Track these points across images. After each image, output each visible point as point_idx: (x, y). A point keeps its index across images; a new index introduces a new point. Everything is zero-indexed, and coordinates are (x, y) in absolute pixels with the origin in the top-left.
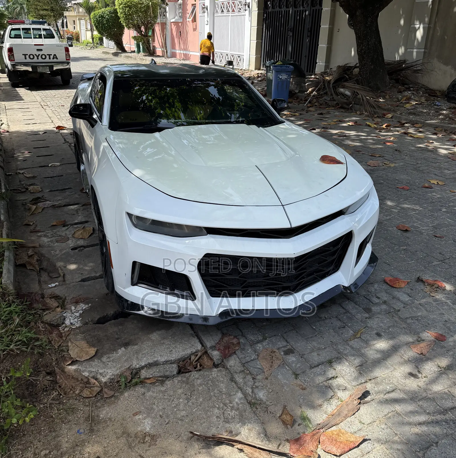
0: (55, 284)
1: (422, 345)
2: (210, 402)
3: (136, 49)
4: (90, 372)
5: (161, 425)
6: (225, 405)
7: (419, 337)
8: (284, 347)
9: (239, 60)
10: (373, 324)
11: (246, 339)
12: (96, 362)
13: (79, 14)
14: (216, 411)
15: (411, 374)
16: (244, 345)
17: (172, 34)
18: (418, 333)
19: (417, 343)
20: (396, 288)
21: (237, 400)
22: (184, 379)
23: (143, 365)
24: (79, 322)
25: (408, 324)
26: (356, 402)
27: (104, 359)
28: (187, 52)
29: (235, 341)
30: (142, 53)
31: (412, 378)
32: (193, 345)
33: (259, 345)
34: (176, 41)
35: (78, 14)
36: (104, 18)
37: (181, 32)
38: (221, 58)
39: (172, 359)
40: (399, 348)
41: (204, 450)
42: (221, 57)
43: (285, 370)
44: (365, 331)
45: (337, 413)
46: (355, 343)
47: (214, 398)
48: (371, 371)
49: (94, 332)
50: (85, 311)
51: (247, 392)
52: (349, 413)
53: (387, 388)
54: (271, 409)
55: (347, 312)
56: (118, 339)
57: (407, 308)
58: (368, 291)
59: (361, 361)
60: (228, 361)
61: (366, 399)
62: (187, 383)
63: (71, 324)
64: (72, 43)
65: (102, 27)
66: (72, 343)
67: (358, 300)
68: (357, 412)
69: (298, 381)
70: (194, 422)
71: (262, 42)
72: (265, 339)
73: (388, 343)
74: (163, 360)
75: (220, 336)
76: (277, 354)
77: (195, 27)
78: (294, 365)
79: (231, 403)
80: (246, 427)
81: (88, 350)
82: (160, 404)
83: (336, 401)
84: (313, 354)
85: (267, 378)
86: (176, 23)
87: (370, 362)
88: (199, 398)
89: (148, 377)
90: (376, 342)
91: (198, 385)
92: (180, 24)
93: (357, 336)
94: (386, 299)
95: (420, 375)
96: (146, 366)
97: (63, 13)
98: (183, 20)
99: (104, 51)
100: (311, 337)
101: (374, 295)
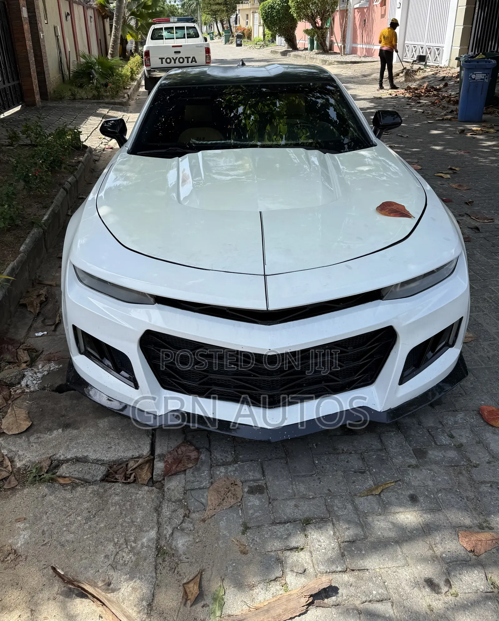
0: (42, 334)
1: (485, 536)
2: (111, 532)
3: (308, 46)
4: (10, 451)
5: (37, 543)
6: (126, 542)
7: (486, 521)
8: (254, 481)
9: (437, 53)
10: (416, 478)
11: (211, 455)
12: (22, 441)
13: (254, 7)
14: (111, 547)
15: (430, 584)
16: (203, 463)
17: (354, 24)
18: (489, 514)
19: (477, 529)
20: (492, 426)
21: (144, 540)
22: (101, 490)
23: (69, 457)
24: (37, 385)
25: (479, 493)
26: (304, 601)
27: (32, 439)
28: (371, 47)
29: (194, 455)
30: (315, 51)
31: (428, 590)
32: (140, 447)
33: (222, 469)
34: (359, 32)
35: (252, 7)
36: (275, 9)
37: (365, 20)
38: (414, 52)
39: (105, 459)
40: (436, 530)
41: (61, 597)
42: (414, 50)
43: (235, 515)
44: (394, 488)
45: (266, 608)
46: (364, 503)
47: (119, 528)
48: (363, 557)
49: (45, 401)
50: (50, 373)
51: (165, 532)
52: (284, 614)
53: (371, 593)
54: (184, 568)
55: (384, 449)
56: (63, 416)
57: (494, 466)
58: (441, 423)
59: (356, 535)
60: (169, 481)
61: (326, 600)
62: (101, 498)
63: (27, 386)
64: (241, 41)
65: (270, 20)
66: (13, 409)
67: (413, 433)
68: (299, 616)
69: (243, 539)
70: (75, 554)
71: (472, 27)
72: (235, 461)
73: (421, 516)
74: (94, 457)
75: (180, 441)
76: (238, 489)
77: (383, 13)
78: (251, 512)
79: (135, 541)
80: (132, 584)
81: (22, 422)
82: (53, 515)
83: (278, 587)
84: (288, 502)
85: (204, 521)
86: (360, 9)
87: (372, 539)
88: (102, 522)
89: (64, 475)
90: (401, 509)
91: (112, 503)
92: (365, 10)
93: (374, 493)
94: (464, 441)
95: (444, 589)
96: (71, 460)
97: (236, 6)
98: (370, 4)
99: (273, 50)
100: (303, 476)
101: (447, 430)
